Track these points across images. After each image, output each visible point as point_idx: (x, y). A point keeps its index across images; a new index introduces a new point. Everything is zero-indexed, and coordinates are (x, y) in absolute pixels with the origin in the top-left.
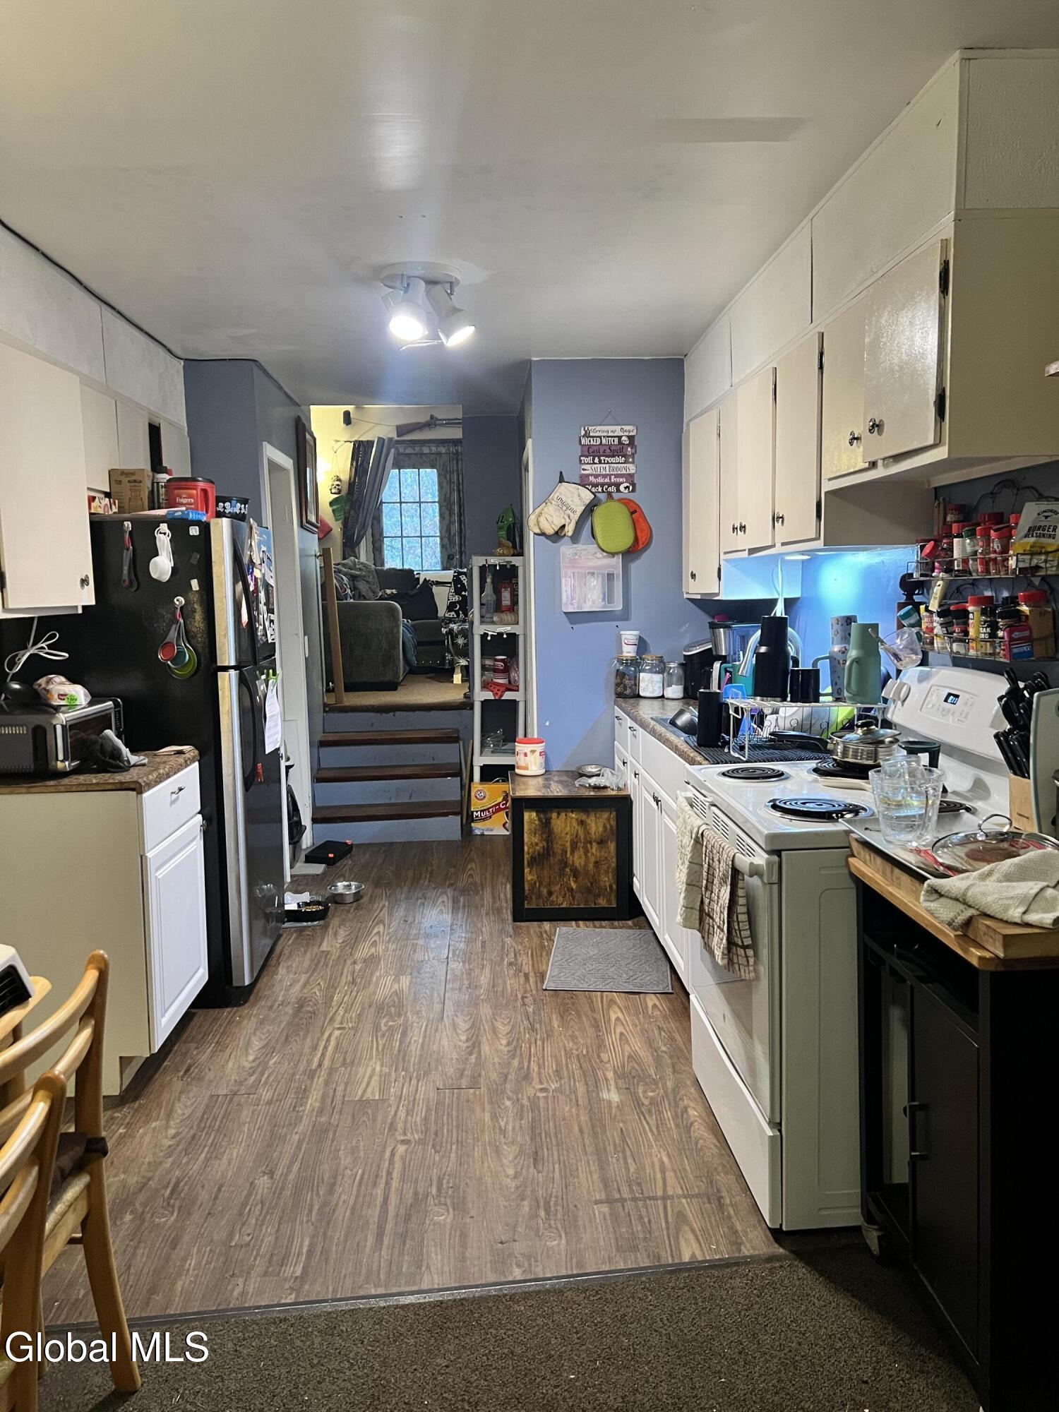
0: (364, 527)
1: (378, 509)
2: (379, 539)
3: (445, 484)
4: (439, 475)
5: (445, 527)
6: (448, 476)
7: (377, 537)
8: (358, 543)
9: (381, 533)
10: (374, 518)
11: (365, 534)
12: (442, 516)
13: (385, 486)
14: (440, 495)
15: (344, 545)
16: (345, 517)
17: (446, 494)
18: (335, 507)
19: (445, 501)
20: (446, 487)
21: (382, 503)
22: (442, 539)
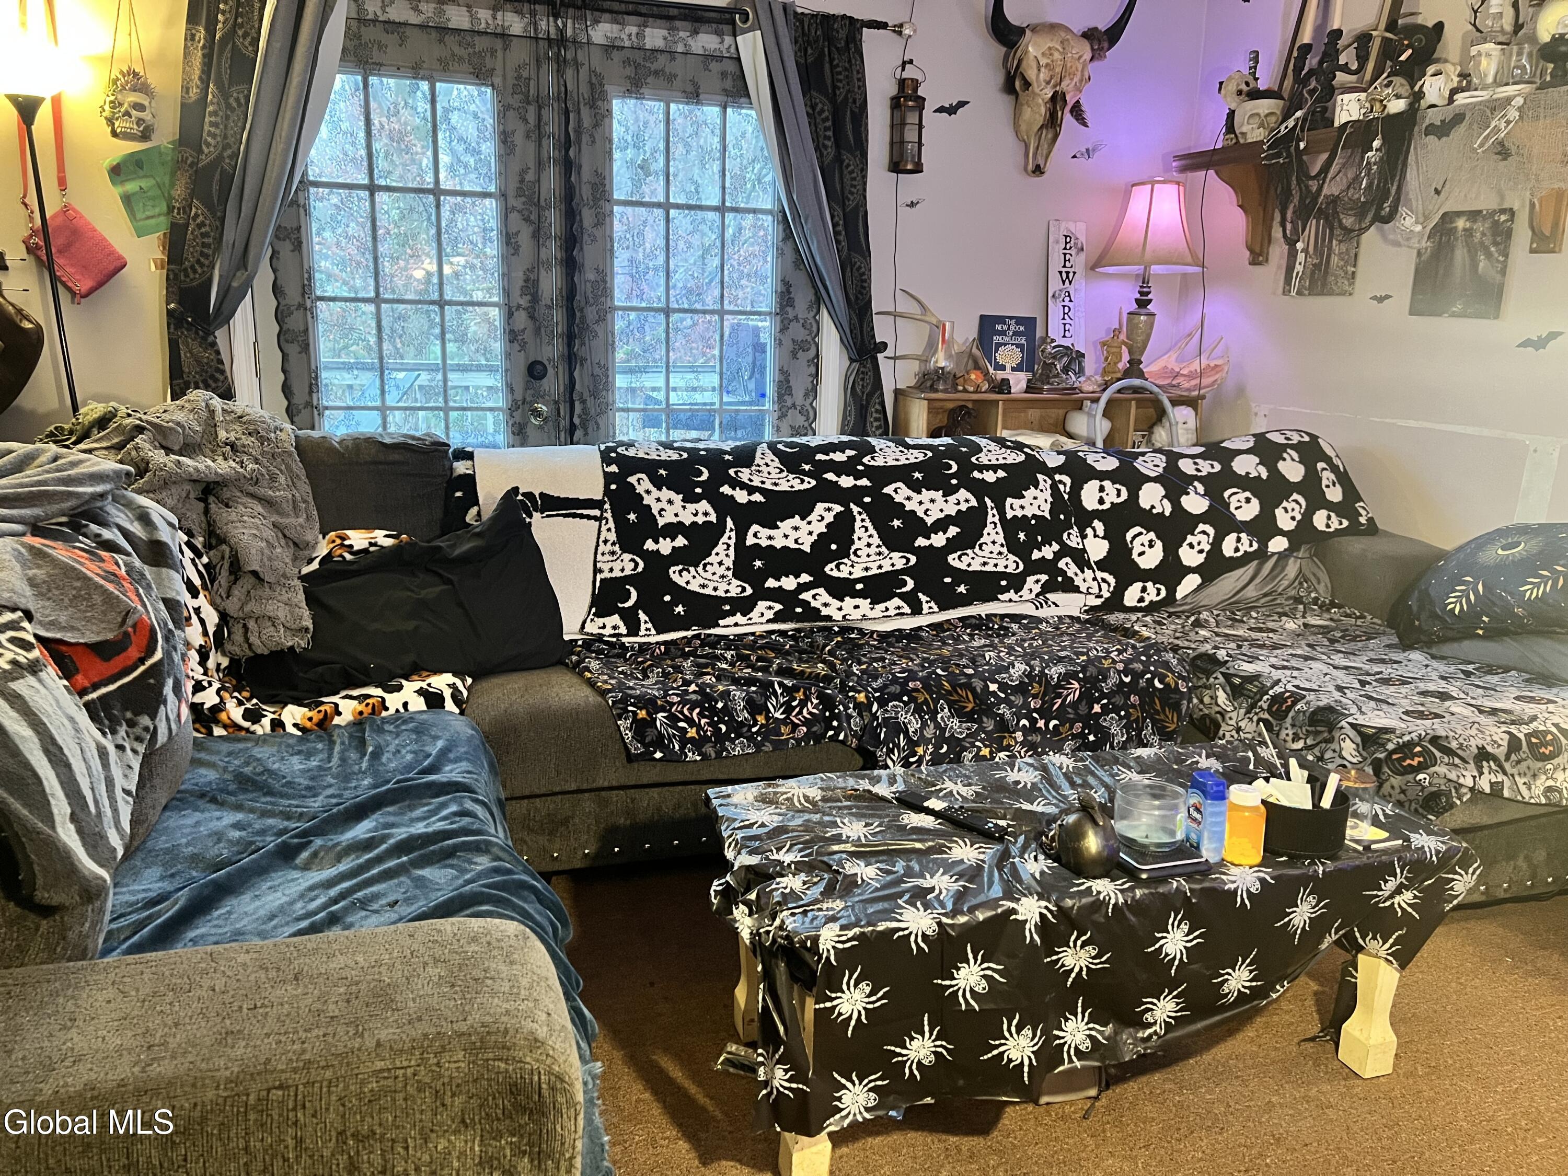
0: (243, 261)
1: (295, 203)
2: (302, 306)
3: (519, 138)
4: (503, 111)
5: (519, 276)
6: (531, 117)
7: (293, 295)
8: (225, 315)
9: (306, 288)
10: (281, 234)
11: (248, 284)
12: (509, 240)
13: (317, 130)
14: (503, 173)
15: (174, 320)
16: (173, 226)
17: (523, 172)
18: (131, 187)
19: (520, 193)
20: (525, 149)
21: (305, 184)
22: (509, 313)
